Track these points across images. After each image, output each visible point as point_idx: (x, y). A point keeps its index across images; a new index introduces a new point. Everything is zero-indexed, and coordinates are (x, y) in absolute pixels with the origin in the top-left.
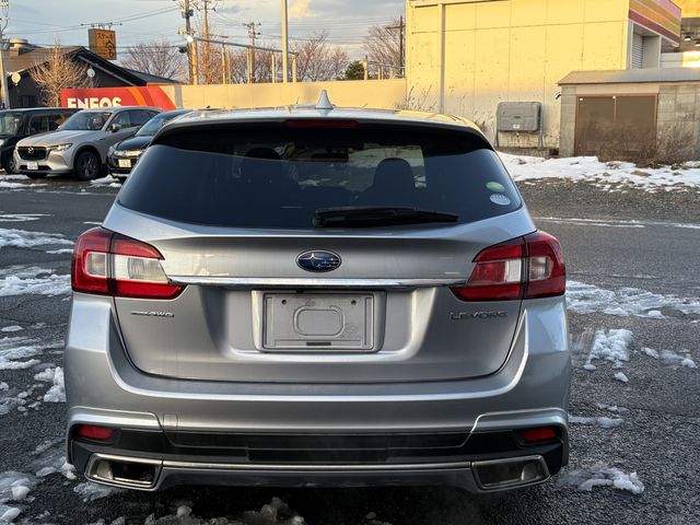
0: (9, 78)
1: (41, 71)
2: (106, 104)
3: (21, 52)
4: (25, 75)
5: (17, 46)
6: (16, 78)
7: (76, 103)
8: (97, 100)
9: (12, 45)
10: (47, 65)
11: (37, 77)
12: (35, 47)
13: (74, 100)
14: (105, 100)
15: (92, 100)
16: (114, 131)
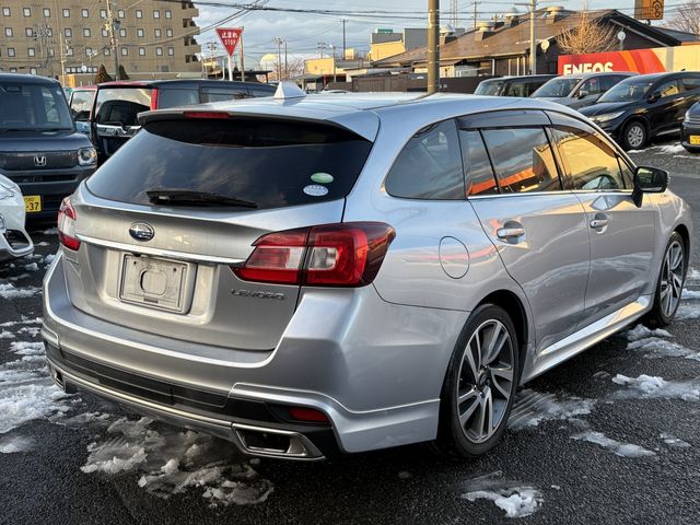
0: (539, 46)
1: (568, 38)
2: (598, 70)
3: (557, 19)
4: (553, 42)
5: (553, 14)
6: (545, 45)
7: (571, 69)
8: (590, 65)
9: (550, 12)
10: (574, 32)
11: (562, 44)
12: (570, 12)
13: (570, 66)
14: (598, 65)
15: (586, 65)
16: (580, 98)
